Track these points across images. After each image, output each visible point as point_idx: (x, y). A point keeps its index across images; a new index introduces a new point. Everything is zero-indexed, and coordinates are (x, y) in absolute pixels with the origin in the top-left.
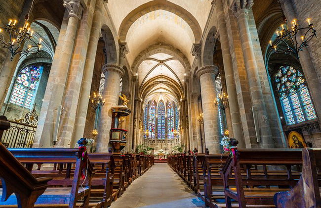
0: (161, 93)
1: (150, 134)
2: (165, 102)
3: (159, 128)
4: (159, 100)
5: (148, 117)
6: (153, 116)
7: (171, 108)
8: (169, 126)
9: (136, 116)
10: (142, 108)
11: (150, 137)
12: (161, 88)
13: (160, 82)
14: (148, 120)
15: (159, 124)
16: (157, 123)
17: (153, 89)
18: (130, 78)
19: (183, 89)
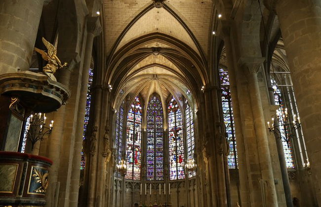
0: (155, 76)
1: (130, 169)
2: (163, 96)
3: (150, 157)
4: (151, 91)
5: (125, 129)
6: (138, 129)
7: (175, 110)
8: (171, 149)
9: (97, 125)
10: (111, 108)
11: (128, 176)
12: (155, 64)
13: (155, 50)
14: (125, 138)
15: (151, 147)
16: (144, 143)
17: (138, 66)
18: (81, 22)
19: (206, 64)
